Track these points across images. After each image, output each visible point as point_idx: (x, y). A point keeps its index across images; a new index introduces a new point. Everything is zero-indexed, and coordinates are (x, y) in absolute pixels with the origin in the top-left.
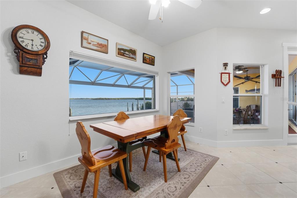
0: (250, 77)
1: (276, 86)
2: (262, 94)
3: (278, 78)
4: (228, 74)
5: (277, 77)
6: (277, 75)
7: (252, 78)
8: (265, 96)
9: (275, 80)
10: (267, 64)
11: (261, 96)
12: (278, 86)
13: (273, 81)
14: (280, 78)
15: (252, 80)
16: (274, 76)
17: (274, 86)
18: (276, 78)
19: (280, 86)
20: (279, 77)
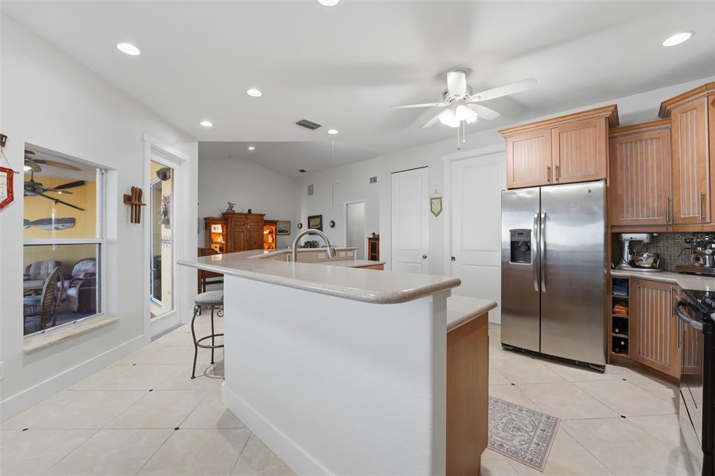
0: (41, 185)
1: (132, 222)
2: (102, 238)
3: (136, 205)
4: (5, 174)
5: (133, 202)
6: (133, 198)
7: (45, 190)
8: (110, 242)
9: (130, 208)
10: (114, 169)
11: (100, 244)
12: (135, 222)
13: (126, 210)
14: (140, 206)
15: (44, 193)
16: (128, 199)
17: (127, 221)
18: (132, 204)
19: (139, 222)
20: (137, 202)
